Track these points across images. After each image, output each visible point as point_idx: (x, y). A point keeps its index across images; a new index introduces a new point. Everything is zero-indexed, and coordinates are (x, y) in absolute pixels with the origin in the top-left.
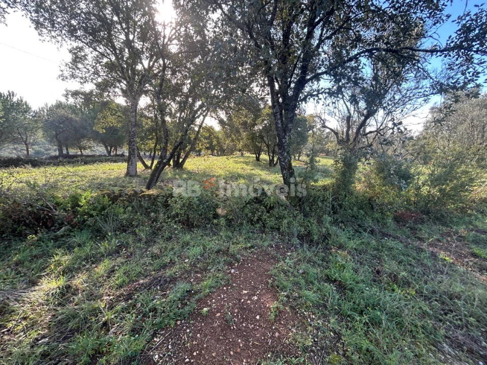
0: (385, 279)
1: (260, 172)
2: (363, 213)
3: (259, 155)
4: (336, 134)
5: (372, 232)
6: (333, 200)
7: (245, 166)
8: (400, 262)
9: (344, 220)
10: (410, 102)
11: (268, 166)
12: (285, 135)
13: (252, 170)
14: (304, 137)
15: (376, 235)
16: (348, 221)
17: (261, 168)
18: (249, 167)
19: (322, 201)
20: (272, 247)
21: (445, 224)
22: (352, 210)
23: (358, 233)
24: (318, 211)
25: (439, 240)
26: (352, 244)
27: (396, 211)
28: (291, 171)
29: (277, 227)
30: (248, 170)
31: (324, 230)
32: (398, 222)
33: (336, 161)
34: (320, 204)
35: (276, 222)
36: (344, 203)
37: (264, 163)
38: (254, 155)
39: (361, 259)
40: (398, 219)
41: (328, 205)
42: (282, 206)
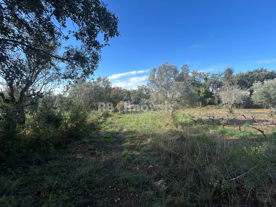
2: (32, 151)
5: (38, 163)
8: (56, 174)
15: (42, 163)
16: (16, 163)
22: (21, 153)
23: (26, 170)
25: (77, 149)
32: (57, 147)
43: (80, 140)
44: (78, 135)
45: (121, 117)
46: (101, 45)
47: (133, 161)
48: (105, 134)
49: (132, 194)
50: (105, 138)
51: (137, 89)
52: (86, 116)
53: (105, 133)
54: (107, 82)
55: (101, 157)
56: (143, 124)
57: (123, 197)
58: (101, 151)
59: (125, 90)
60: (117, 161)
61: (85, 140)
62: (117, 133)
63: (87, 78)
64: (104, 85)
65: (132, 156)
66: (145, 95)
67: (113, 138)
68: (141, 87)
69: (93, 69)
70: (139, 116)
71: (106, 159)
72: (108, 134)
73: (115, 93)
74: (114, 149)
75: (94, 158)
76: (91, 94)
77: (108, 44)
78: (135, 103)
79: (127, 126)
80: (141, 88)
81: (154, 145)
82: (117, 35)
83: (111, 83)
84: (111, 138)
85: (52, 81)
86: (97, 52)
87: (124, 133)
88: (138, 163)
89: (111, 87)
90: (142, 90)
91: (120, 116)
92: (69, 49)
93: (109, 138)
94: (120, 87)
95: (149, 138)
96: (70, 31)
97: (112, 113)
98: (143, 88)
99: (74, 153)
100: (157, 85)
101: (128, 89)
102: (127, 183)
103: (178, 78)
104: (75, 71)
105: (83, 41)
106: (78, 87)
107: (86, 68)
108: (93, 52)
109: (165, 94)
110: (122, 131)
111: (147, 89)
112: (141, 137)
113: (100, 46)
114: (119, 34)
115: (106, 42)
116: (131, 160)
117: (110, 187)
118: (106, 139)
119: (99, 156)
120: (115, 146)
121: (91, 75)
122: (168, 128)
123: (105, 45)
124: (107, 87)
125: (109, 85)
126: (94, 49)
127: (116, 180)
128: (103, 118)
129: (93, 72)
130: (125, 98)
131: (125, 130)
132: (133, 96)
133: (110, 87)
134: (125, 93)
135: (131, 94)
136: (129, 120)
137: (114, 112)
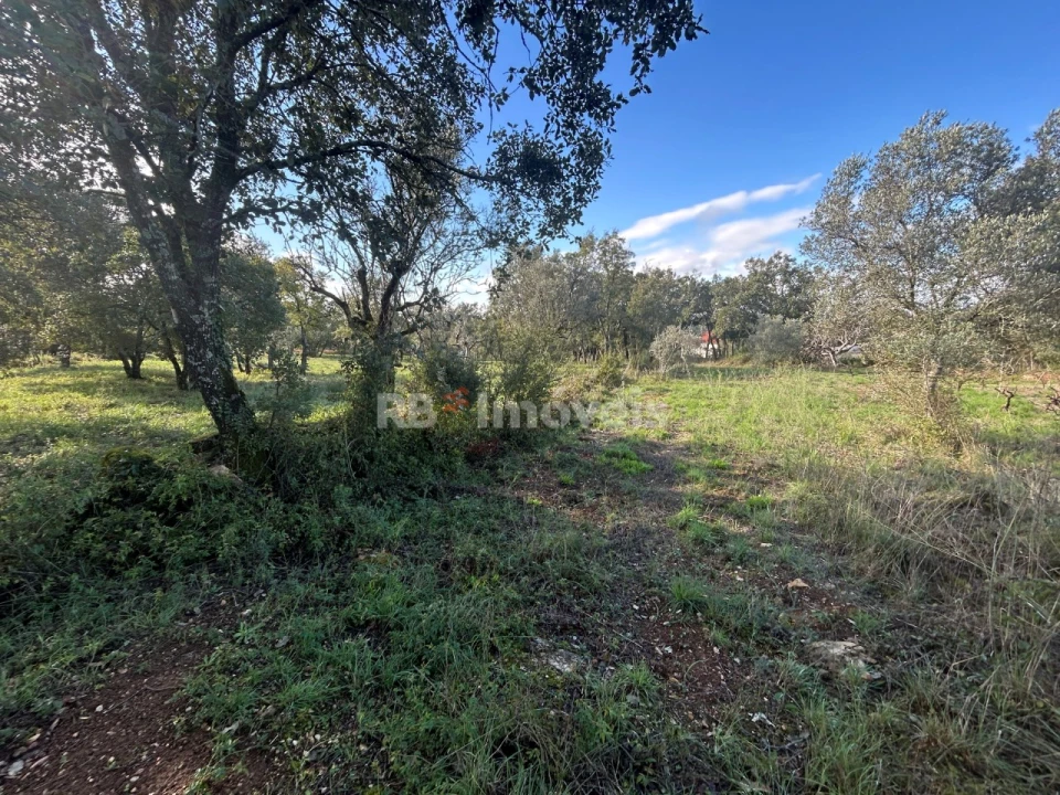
0: (458, 573)
1: (144, 411)
2: (416, 461)
3: (138, 360)
4: (343, 305)
5: (434, 494)
6: (353, 449)
7: (79, 398)
8: (478, 532)
9: (382, 483)
10: (459, 255)
11: (176, 390)
12: (199, 302)
13: (111, 406)
14: (273, 312)
15: (441, 496)
16: (389, 485)
17: (146, 398)
18: (98, 401)
19: (329, 457)
20: (192, 614)
21: (529, 450)
22: (395, 460)
23: (410, 504)
24: (321, 480)
25: (524, 476)
26: (398, 530)
27: (467, 445)
28: (233, 397)
29: (206, 553)
30: (94, 407)
31: (337, 519)
32: (472, 462)
33: (347, 364)
34: (324, 464)
35: (202, 540)
36: (376, 450)
37: (158, 384)
38: (119, 363)
39: (416, 553)
40: (473, 458)
41: (343, 461)
42: (217, 492)
43: (533, 451)
44: (525, 437)
45: (667, 391)
46: (615, 100)
47: (717, 550)
48: (609, 443)
49: (716, 650)
50: (611, 455)
51: (746, 273)
52: (548, 377)
53: (610, 439)
54: (616, 253)
55: (600, 514)
56: (766, 422)
57: (682, 648)
58: (598, 495)
59: (688, 283)
60: (656, 536)
61: (547, 453)
62: (654, 446)
63: (560, 237)
64: (606, 266)
65: (716, 531)
66: (784, 300)
67: (638, 461)
68: (763, 265)
69: (581, 199)
70: (749, 390)
71: (617, 522)
72: (622, 444)
73: (646, 293)
74: (646, 497)
75: (576, 512)
76: (561, 301)
77: (646, 87)
78: (731, 335)
79: (693, 425)
80: (764, 269)
81: (817, 510)
82: (690, 36)
83: (632, 254)
84: (631, 459)
85: (452, 258)
86: (600, 130)
87: (682, 449)
88: (741, 560)
89: (632, 272)
90: (769, 277)
91: (664, 385)
92: (504, 138)
93: (624, 456)
94: (669, 271)
95: (791, 478)
96: (512, 70)
97: (632, 374)
98: (776, 266)
99: (518, 487)
100: (857, 245)
101: (703, 276)
102: (699, 614)
103: (1000, 196)
104: (519, 217)
105: (553, 96)
106: (519, 278)
107: (558, 202)
108: (585, 135)
109: (904, 288)
110: (673, 441)
111: (794, 270)
112: (756, 472)
113: (612, 105)
114: (700, 29)
115: (639, 78)
116: (711, 546)
117: (636, 607)
118: (615, 460)
119: (593, 508)
120: (649, 489)
121: (573, 225)
122: (900, 452)
123: (634, 92)
124: (615, 273)
125: (622, 264)
126: (587, 120)
127: (655, 594)
128: (600, 387)
129: (580, 214)
130: (686, 313)
131: (685, 439)
132: (725, 305)
133: (627, 271)
134: (685, 292)
135: (712, 296)
136: (703, 404)
137: (641, 369)
